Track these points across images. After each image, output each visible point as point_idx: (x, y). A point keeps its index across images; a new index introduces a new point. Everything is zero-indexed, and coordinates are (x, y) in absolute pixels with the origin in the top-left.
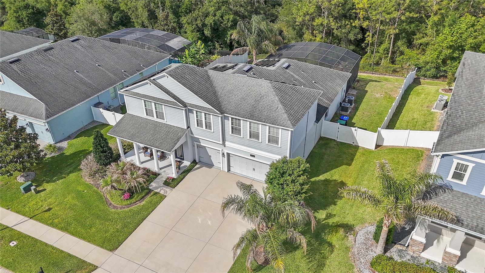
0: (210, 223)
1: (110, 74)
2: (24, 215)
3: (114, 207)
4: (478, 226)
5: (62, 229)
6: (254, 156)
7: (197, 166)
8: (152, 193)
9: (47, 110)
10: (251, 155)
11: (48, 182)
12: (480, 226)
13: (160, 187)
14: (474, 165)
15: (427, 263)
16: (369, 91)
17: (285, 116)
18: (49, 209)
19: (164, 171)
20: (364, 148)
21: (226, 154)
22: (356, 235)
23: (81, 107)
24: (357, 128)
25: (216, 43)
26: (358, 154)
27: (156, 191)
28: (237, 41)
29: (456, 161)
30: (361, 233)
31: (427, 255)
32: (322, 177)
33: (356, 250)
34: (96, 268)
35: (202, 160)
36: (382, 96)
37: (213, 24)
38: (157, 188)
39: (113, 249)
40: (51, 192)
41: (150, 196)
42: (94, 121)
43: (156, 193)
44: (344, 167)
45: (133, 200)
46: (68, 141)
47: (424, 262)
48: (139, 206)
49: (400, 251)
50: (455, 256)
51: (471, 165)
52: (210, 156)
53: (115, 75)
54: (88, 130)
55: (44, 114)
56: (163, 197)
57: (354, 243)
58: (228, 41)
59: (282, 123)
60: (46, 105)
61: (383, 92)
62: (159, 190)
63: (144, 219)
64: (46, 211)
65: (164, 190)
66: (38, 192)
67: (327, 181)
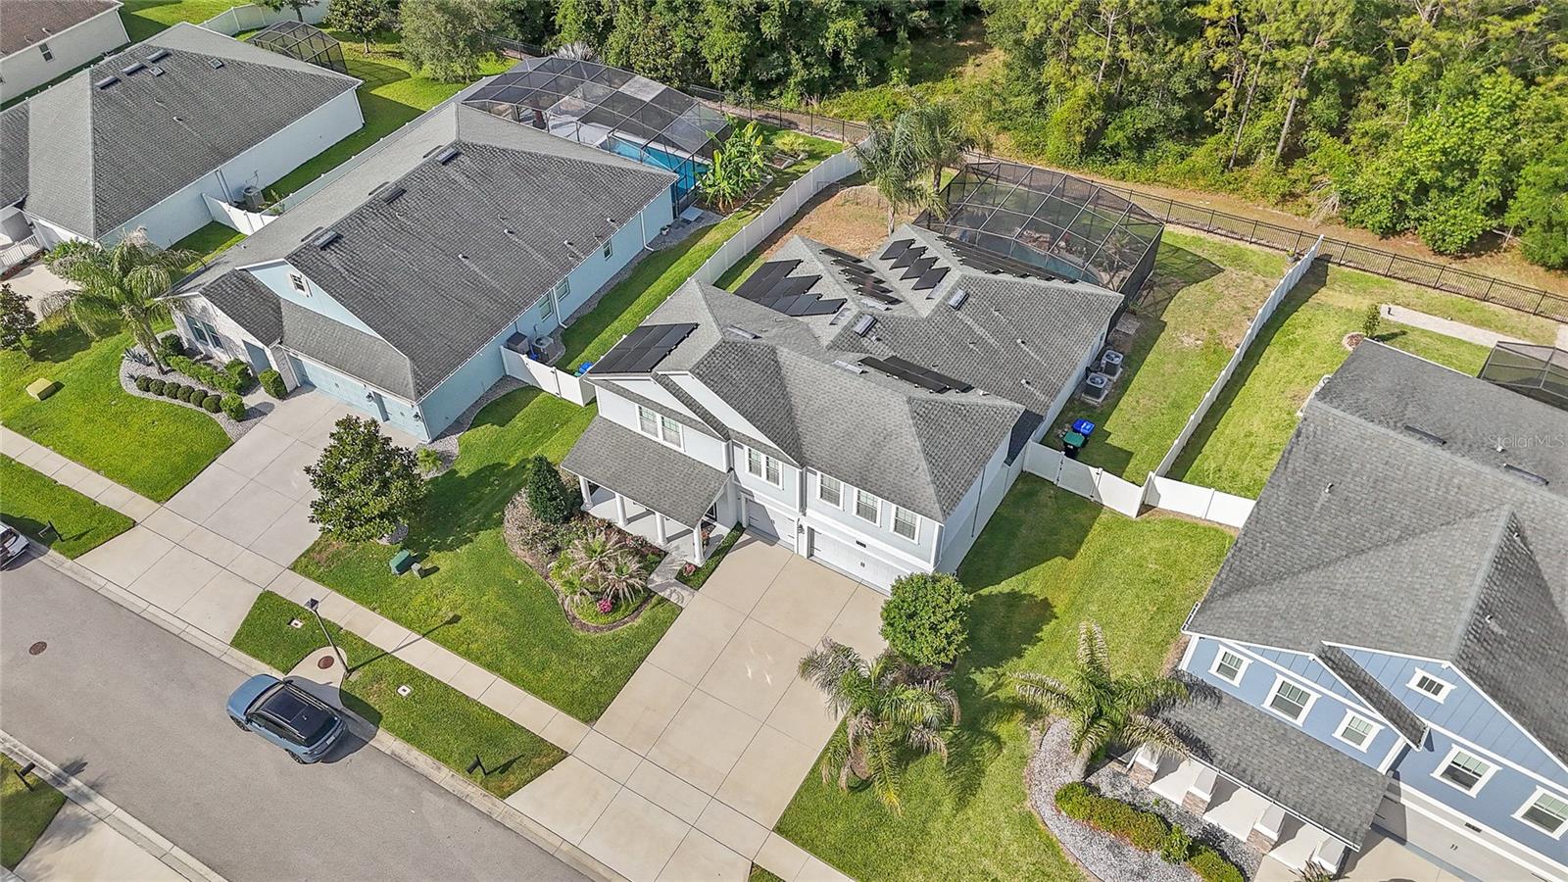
0: (769, 680)
1: (536, 255)
2: (409, 628)
3: (583, 626)
4: (1238, 764)
5: (489, 666)
6: (864, 545)
7: (745, 537)
8: (654, 601)
9: (415, 374)
10: (858, 543)
11: (438, 549)
12: (1243, 765)
13: (672, 585)
14: (1251, 661)
15: (1157, 803)
16: (1171, 323)
17: (931, 490)
18: (456, 619)
19: (677, 548)
20: (1112, 511)
21: (805, 529)
22: (1044, 731)
23: (482, 355)
24: (1101, 469)
25: (793, 53)
26: (1096, 526)
27: (661, 594)
28: (854, 50)
29: (1223, 650)
30: (1055, 729)
31: (1159, 788)
32: (1005, 587)
33: (1036, 765)
34: (564, 755)
35: (753, 523)
36: (1198, 342)
37: (787, 8)
38: (663, 587)
39: (590, 719)
40: (454, 577)
41: (650, 606)
42: (506, 379)
43: (663, 600)
44: (1058, 560)
45: (618, 616)
46: (458, 435)
47: (1151, 799)
48: (631, 627)
49: (1117, 775)
50: (1204, 802)
51: (1246, 662)
52: (773, 523)
53: (548, 255)
54: (496, 403)
55: (411, 385)
56: (677, 611)
57: (1037, 747)
58: (829, 49)
59: (922, 505)
60: (412, 359)
61: (1204, 330)
62: (665, 594)
63: (642, 660)
64: (449, 622)
65: (678, 594)
66: (425, 573)
67: (1014, 597)
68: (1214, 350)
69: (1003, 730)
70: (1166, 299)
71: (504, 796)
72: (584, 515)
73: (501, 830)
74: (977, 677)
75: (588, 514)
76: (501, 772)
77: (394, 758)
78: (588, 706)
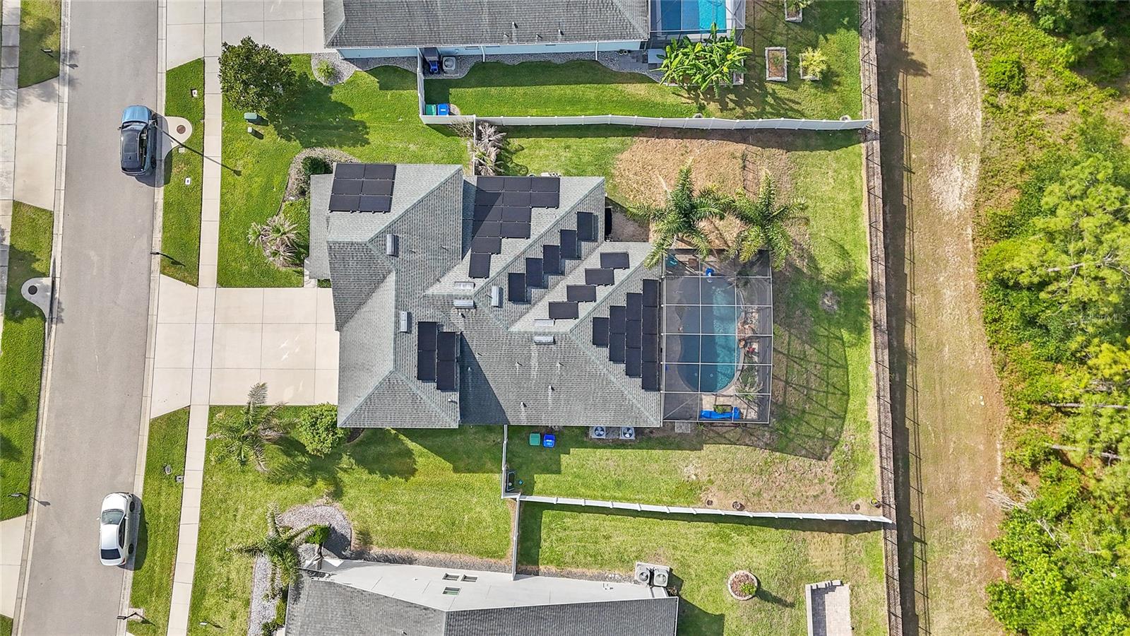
0: (284, 357)
2: (222, 153)
5: (222, 213)
8: (299, 269)
9: (341, 30)
11: (276, 127)
16: (703, 453)
17: (351, 410)
22: (327, 504)
26: (487, 475)
32: (412, 445)
36: (694, 477)
40: (262, 150)
41: (294, 269)
43: (302, 273)
44: (449, 465)
46: (358, 69)
56: (300, 284)
57: (315, 505)
61: (710, 476)
62: (306, 272)
64: (235, 172)
65: (310, 279)
66: (256, 134)
67: (409, 453)
68: (691, 490)
69: (320, 484)
70: (730, 440)
71: (162, 272)
73: (147, 283)
74: (345, 458)
76: (172, 263)
77: (154, 205)
78: (225, 279)
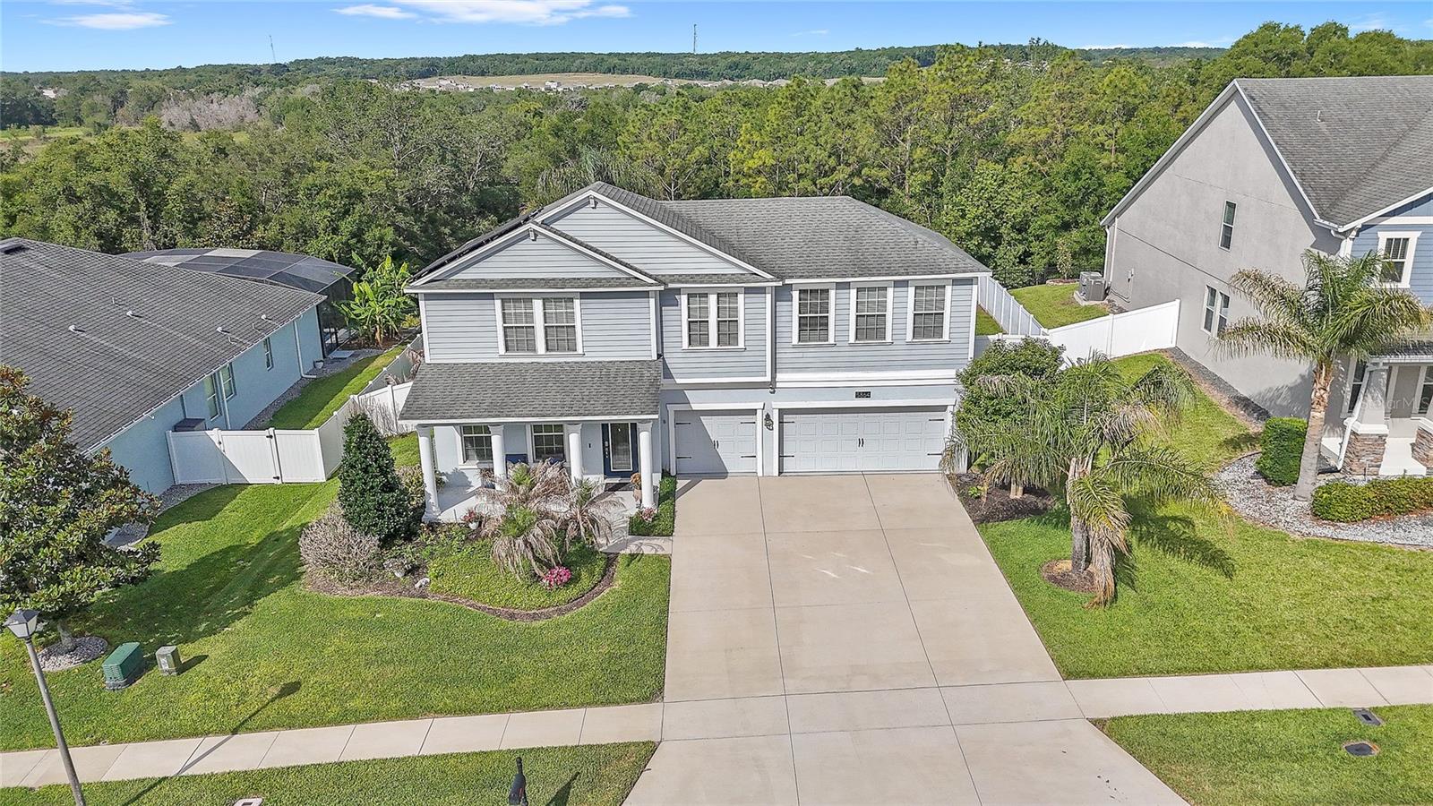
1: (184, 337)
2: (195, 736)
5: (404, 715)
6: (867, 395)
7: (681, 483)
8: (621, 560)
10: (859, 395)
13: (631, 541)
17: (950, 252)
18: (290, 689)
21: (775, 418)
27: (627, 551)
29: (1383, 237)
31: (1391, 467)
38: (626, 544)
39: (655, 693)
41: (620, 566)
42: (175, 488)
43: (632, 556)
45: (585, 582)
48: (613, 593)
51: (1413, 237)
52: (715, 445)
59: (952, 266)
62: (632, 549)
63: (665, 611)
65: (648, 546)
69: (1169, 511)
72: (433, 526)
75: (438, 524)
